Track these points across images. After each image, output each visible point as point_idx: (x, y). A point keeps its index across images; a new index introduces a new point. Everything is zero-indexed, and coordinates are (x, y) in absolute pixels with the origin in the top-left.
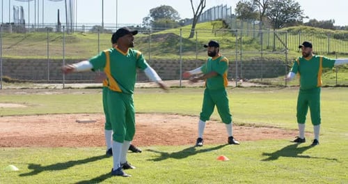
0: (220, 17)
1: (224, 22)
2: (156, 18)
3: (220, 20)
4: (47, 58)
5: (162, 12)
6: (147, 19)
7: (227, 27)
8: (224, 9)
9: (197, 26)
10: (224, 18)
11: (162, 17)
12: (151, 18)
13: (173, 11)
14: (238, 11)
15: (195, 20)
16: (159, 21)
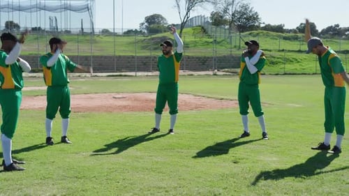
0: (200, 24)
1: (203, 28)
2: (150, 23)
3: (200, 26)
4: (77, 54)
5: (154, 19)
6: (143, 24)
7: (204, 31)
8: (203, 19)
9: (184, 30)
10: (203, 25)
11: (154, 23)
12: (146, 24)
13: (162, 18)
14: (212, 18)
15: (183, 25)
16: (152, 26)
